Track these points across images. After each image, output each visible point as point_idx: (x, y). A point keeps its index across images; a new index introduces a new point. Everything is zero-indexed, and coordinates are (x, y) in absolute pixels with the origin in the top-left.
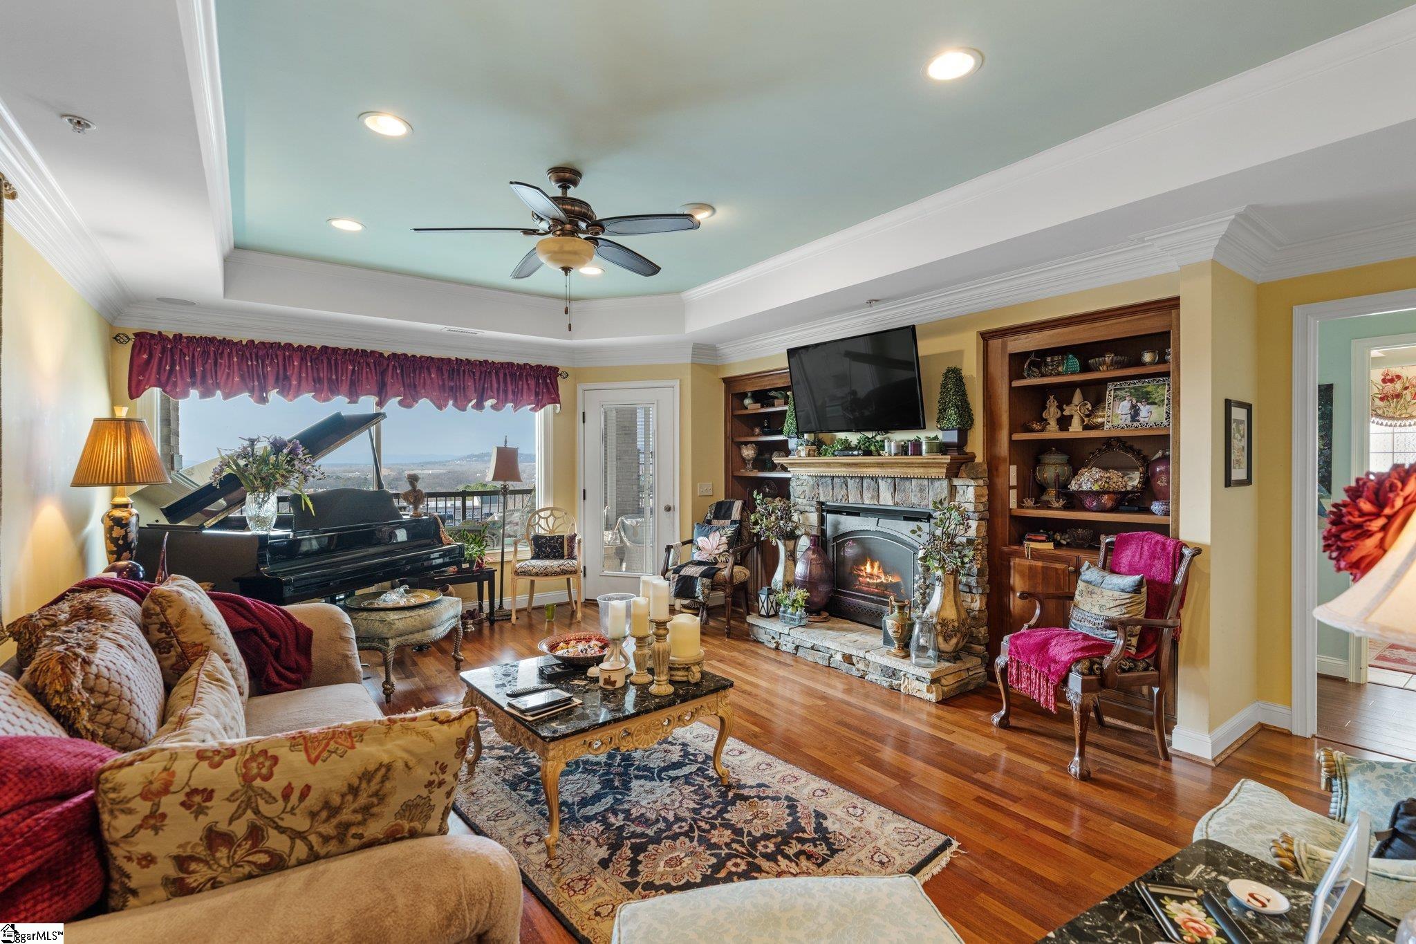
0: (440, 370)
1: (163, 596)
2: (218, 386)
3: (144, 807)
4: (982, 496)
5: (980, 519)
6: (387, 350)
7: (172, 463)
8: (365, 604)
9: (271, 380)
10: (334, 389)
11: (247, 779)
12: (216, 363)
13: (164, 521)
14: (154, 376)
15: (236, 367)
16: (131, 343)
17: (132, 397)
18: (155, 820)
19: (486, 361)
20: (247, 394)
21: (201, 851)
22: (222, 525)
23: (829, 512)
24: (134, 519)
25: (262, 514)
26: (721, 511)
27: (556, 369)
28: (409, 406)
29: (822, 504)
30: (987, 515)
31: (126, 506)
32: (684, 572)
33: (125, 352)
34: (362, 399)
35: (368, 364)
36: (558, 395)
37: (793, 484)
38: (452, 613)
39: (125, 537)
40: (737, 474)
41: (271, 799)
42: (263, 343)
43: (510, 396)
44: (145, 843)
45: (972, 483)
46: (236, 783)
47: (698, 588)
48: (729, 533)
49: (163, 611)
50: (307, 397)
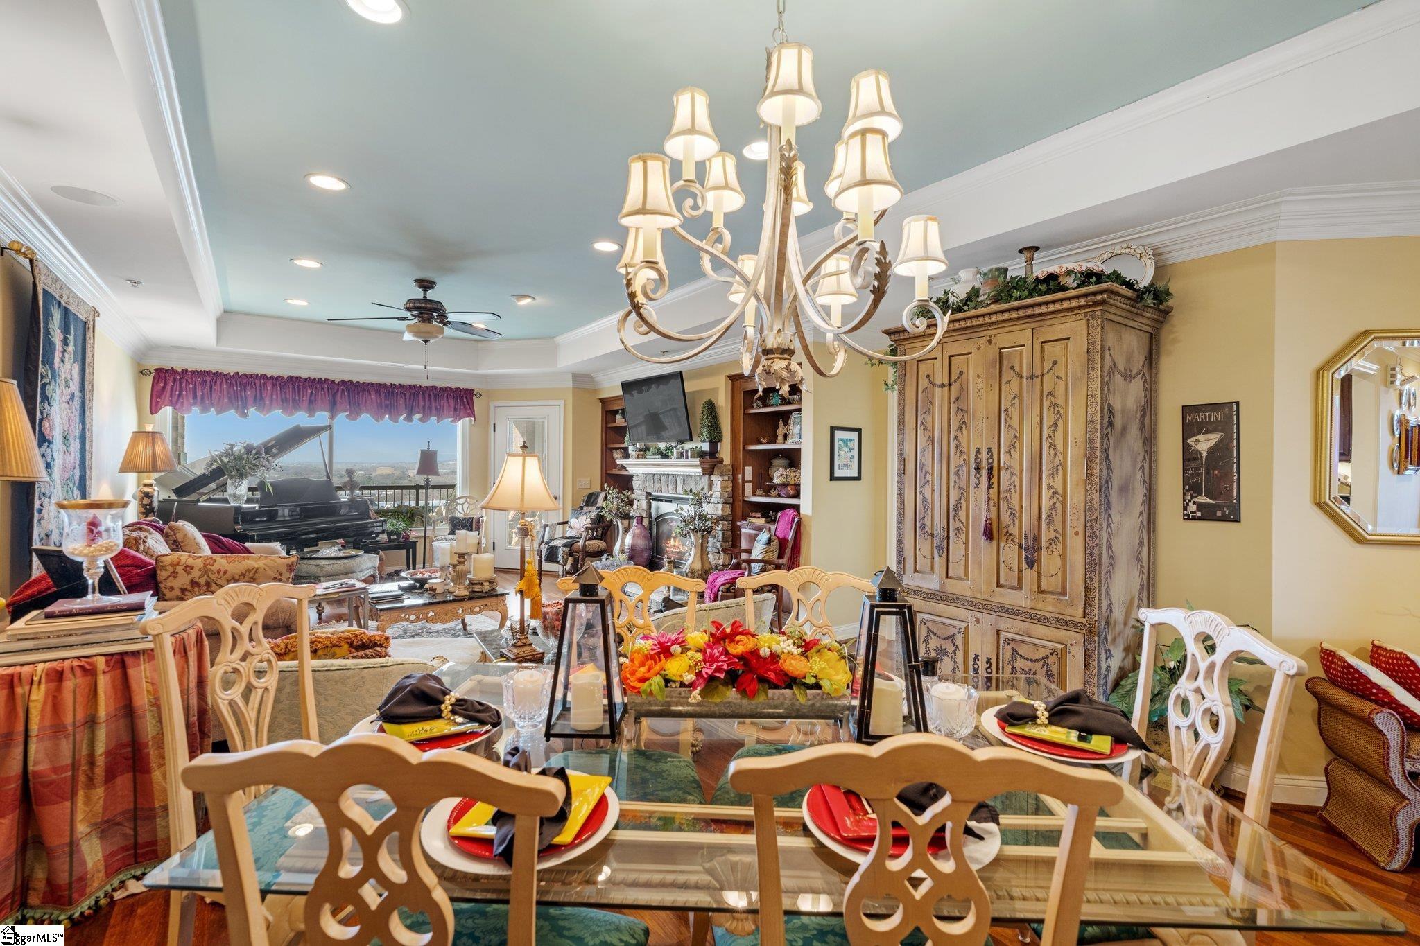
0: (378, 392)
1: (177, 527)
2: (212, 405)
3: (171, 569)
4: (727, 487)
5: (725, 503)
6: (337, 377)
7: (179, 459)
8: (308, 555)
9: (251, 400)
10: (297, 405)
11: (205, 565)
12: (211, 388)
13: (174, 497)
14: (168, 398)
15: (225, 393)
16: (152, 376)
17: (152, 413)
18: (174, 574)
19: (414, 386)
20: (232, 411)
21: (189, 587)
22: (210, 500)
23: (654, 500)
24: (156, 494)
25: (237, 493)
26: (591, 499)
27: (472, 391)
28: (355, 419)
29: (650, 494)
30: (731, 500)
31: (151, 485)
32: (552, 544)
33: (148, 381)
34: (318, 414)
35: (322, 388)
36: (473, 411)
37: (634, 479)
38: (370, 564)
39: (151, 504)
40: (609, 472)
41: (214, 573)
42: (245, 374)
43: (434, 412)
44: (171, 583)
45: (720, 478)
46: (201, 565)
47: (560, 554)
48: (593, 516)
49: (175, 534)
50: (278, 413)
